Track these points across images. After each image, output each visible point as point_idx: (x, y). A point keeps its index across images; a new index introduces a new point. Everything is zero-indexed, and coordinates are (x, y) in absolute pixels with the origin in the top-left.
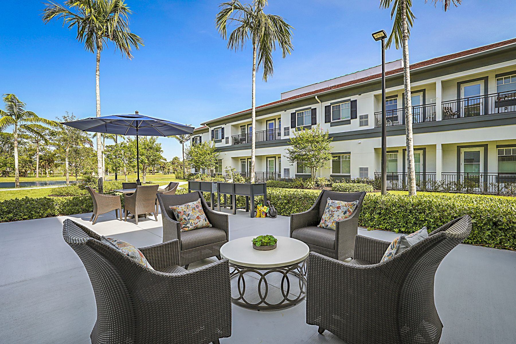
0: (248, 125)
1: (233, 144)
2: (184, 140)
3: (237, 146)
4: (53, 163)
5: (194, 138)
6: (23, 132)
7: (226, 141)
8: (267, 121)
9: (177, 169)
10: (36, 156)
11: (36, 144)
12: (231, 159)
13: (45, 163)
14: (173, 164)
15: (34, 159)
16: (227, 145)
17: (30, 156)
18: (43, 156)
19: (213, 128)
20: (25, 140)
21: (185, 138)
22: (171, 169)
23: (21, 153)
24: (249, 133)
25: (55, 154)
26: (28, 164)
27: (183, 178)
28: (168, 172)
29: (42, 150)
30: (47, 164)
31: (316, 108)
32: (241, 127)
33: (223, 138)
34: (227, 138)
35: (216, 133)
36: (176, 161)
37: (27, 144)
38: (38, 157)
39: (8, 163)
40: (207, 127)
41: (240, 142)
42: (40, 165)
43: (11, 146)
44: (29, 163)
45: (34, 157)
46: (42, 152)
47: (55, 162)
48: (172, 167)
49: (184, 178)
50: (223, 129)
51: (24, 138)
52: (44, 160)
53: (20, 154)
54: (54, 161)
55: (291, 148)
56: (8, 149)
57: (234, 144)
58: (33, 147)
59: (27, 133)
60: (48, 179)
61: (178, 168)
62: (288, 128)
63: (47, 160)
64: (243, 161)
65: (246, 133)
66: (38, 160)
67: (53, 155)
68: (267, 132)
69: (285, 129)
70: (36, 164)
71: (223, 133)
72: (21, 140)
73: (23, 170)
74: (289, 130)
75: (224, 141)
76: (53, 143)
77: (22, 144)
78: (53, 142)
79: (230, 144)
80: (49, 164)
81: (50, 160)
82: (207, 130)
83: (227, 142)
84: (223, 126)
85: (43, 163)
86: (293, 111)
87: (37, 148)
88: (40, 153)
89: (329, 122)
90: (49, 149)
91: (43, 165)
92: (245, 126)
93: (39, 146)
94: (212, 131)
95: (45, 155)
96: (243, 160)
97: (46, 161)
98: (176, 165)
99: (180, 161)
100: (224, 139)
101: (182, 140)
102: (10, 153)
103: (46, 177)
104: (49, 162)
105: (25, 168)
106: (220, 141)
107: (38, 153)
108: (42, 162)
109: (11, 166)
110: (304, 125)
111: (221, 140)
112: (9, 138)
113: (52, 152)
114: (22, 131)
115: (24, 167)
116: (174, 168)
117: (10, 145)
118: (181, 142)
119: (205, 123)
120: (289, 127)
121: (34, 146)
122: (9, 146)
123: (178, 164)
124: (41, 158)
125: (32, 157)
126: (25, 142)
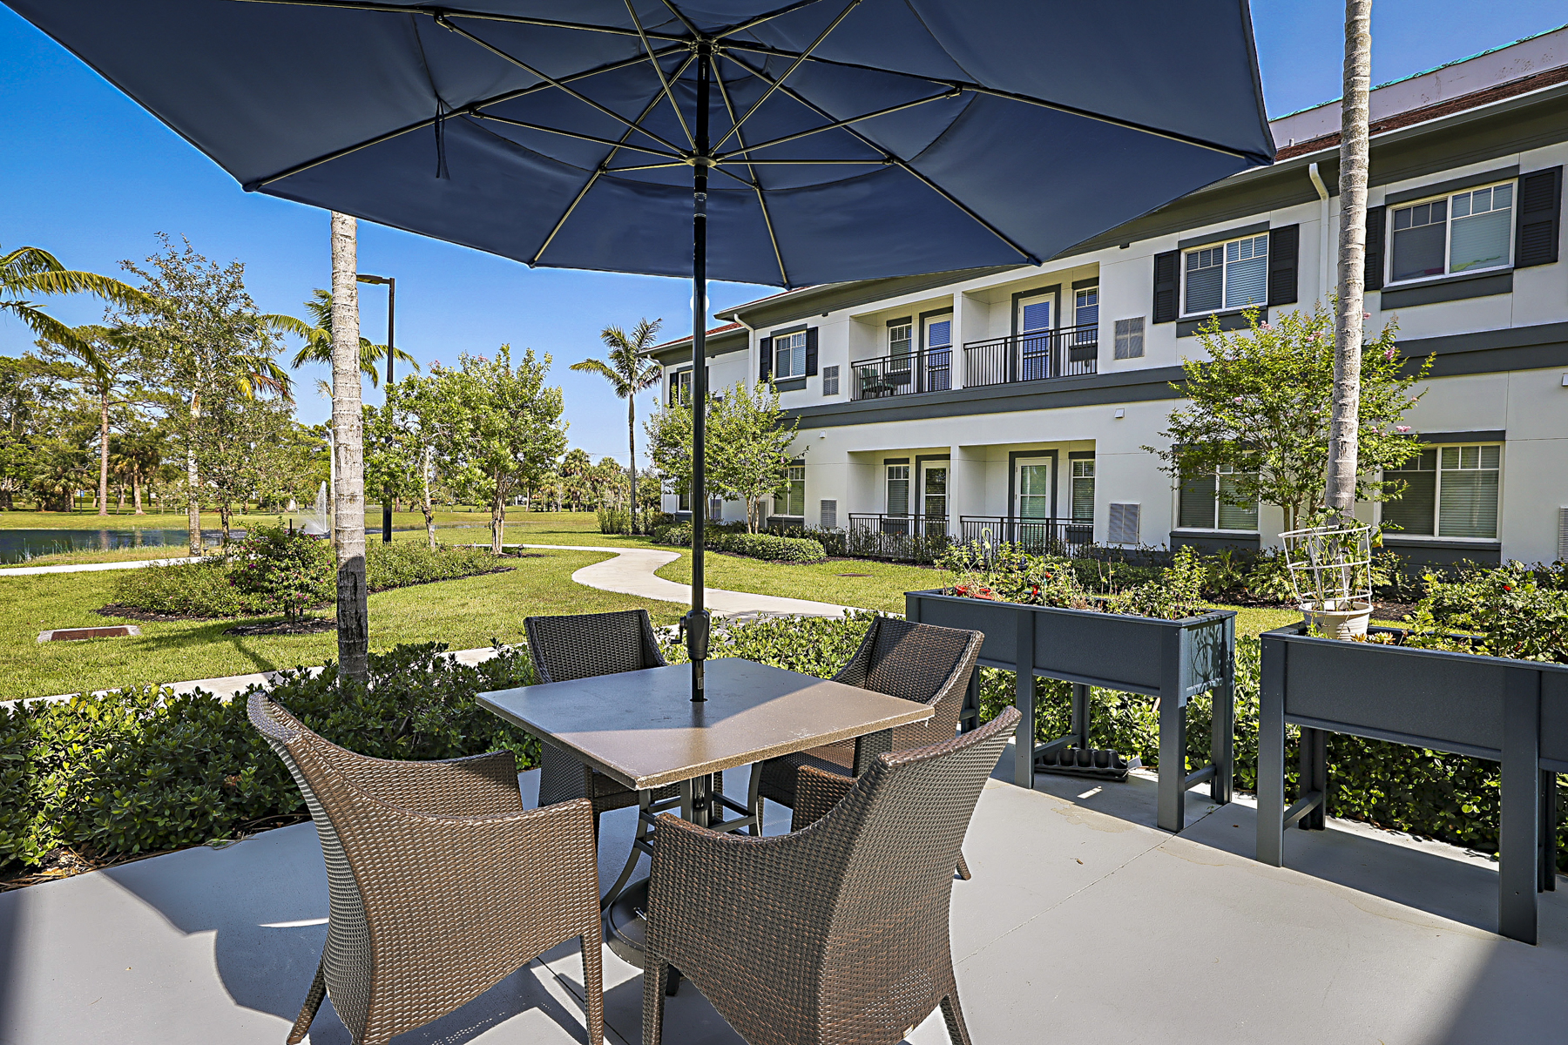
0: (923, 316)
1: (860, 396)
2: (634, 384)
3: (872, 402)
4: (157, 465)
5: (677, 374)
6: (54, 353)
7: (826, 384)
8: (1016, 297)
9: (578, 493)
10: (98, 441)
11: (100, 396)
12: (846, 458)
13: (130, 465)
14: (566, 475)
15: (93, 451)
16: (832, 400)
17: (82, 439)
18: (123, 440)
19: (765, 333)
20: (65, 384)
21: (640, 373)
22: (560, 492)
23: (50, 429)
24: (929, 350)
25: (164, 434)
26: (73, 466)
27: (631, 530)
28: (549, 505)
29: (121, 417)
30: (136, 466)
31: (1297, 225)
32: (889, 323)
33: (811, 371)
34: (832, 372)
35: (777, 353)
36: (577, 463)
37: (73, 398)
38: (105, 443)
39: (9, 463)
40: (745, 326)
41: (886, 389)
42: (113, 469)
43: (19, 403)
44: (76, 464)
45: (93, 444)
46: (119, 427)
47: (164, 461)
48: (562, 485)
49: (636, 531)
50: (812, 334)
51: (60, 375)
52: (125, 455)
53: (49, 433)
54: (159, 459)
55: (1187, 409)
56: (8, 415)
57: (863, 399)
58: (90, 409)
59: (71, 359)
60: (139, 520)
61: (583, 490)
62: (1138, 324)
63: (137, 455)
64: (898, 470)
65: (915, 347)
66: (105, 455)
67: (157, 438)
68: (1014, 343)
69: (1121, 327)
70: (100, 469)
71: (811, 352)
72: (52, 383)
73: (58, 489)
74: (1141, 329)
75: (816, 383)
76: (156, 392)
77: (54, 398)
78: (154, 389)
79: (844, 395)
80: (142, 467)
81: (146, 453)
82: (738, 341)
83: (830, 388)
84: (810, 322)
85: (122, 465)
86: (1166, 243)
87: (104, 412)
88: (114, 430)
89: (1377, 289)
90: (142, 416)
91: (121, 471)
92: (909, 319)
93: (110, 404)
94: (763, 341)
95: (131, 437)
96: (895, 464)
97: (131, 457)
98: (578, 477)
99: (592, 464)
100: (816, 374)
101: (628, 381)
102: (15, 428)
103: (132, 513)
104: (142, 460)
105: (63, 481)
106: (800, 384)
107: (105, 427)
108: (118, 459)
109: (17, 474)
110: (1224, 309)
111: (804, 379)
112: (13, 375)
113: (154, 425)
114: (53, 349)
115: (60, 477)
116: (569, 490)
117: (14, 401)
118: (622, 390)
119: (733, 312)
120: (1141, 319)
121: (93, 403)
122: (11, 403)
123: (583, 475)
124: (115, 447)
125: (87, 442)
126: (64, 390)
